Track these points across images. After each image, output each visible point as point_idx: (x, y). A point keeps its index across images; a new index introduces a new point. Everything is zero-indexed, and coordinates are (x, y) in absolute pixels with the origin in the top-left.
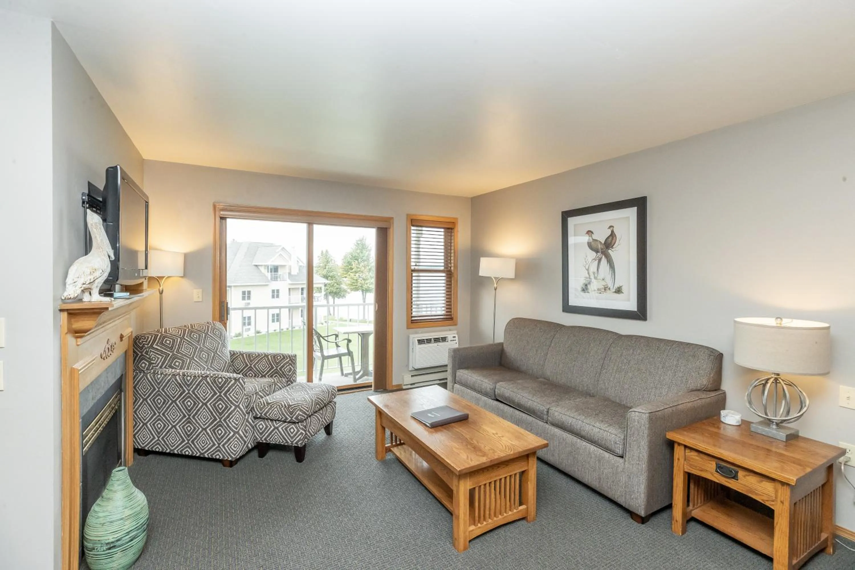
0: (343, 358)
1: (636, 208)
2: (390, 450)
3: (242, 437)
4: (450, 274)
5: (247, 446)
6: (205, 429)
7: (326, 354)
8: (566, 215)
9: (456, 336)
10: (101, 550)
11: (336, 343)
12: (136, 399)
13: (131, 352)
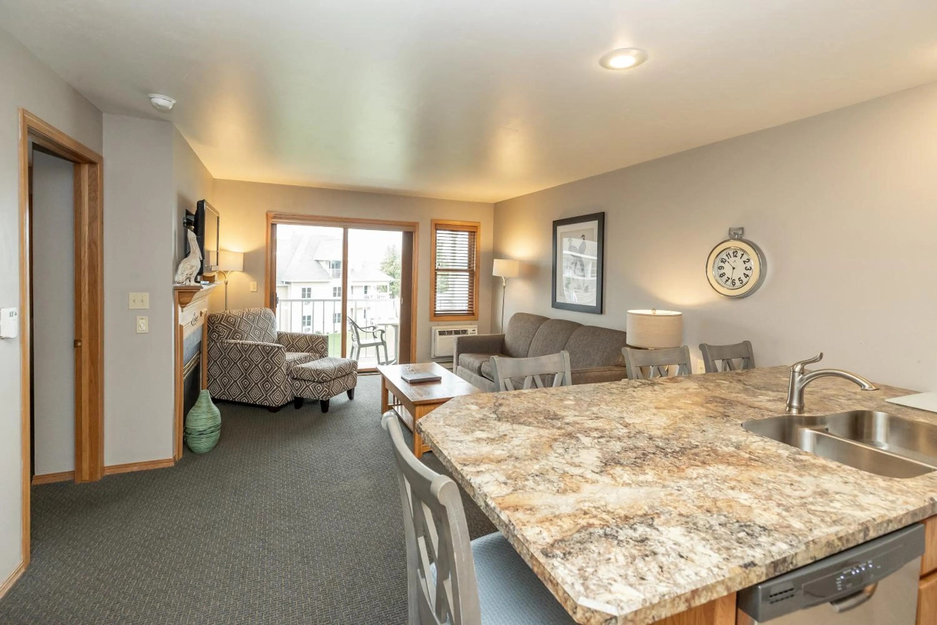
0: (379, 346)
1: (597, 221)
2: (392, 408)
3: (283, 391)
4: (472, 273)
5: (287, 399)
6: (257, 384)
7: (362, 342)
8: (557, 223)
9: (476, 329)
10: (195, 435)
11: (373, 333)
12: (209, 361)
13: (206, 327)
